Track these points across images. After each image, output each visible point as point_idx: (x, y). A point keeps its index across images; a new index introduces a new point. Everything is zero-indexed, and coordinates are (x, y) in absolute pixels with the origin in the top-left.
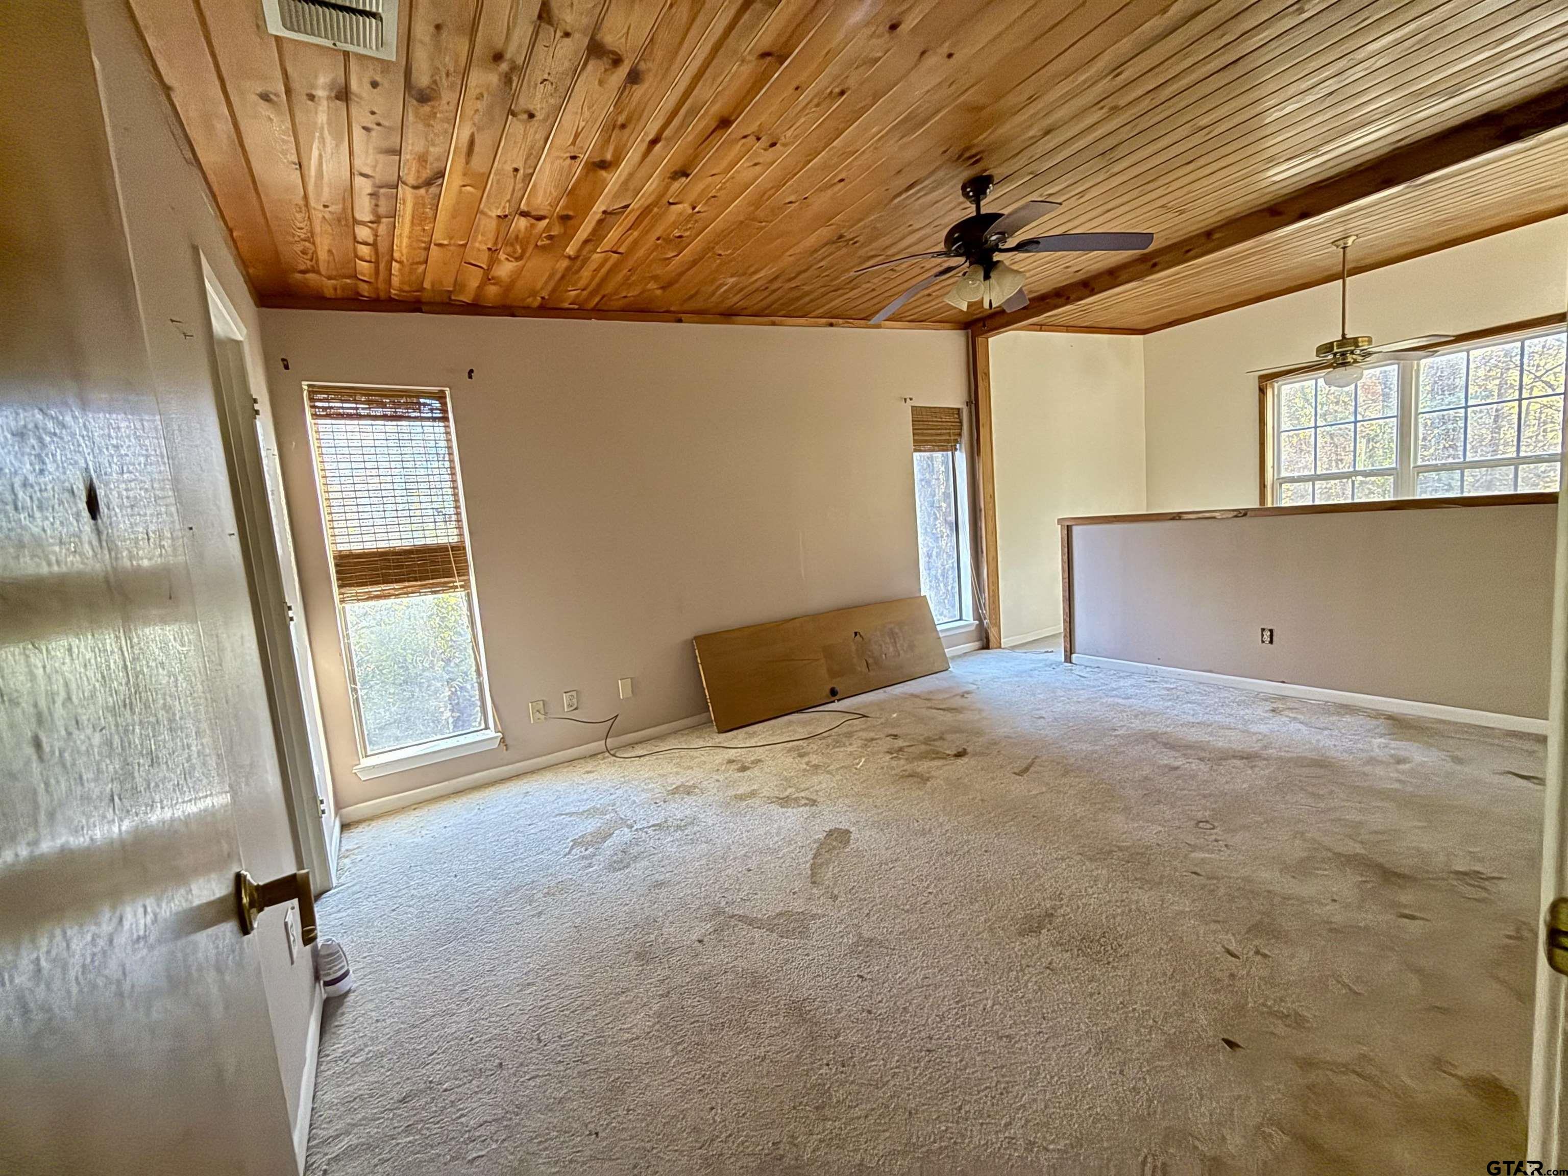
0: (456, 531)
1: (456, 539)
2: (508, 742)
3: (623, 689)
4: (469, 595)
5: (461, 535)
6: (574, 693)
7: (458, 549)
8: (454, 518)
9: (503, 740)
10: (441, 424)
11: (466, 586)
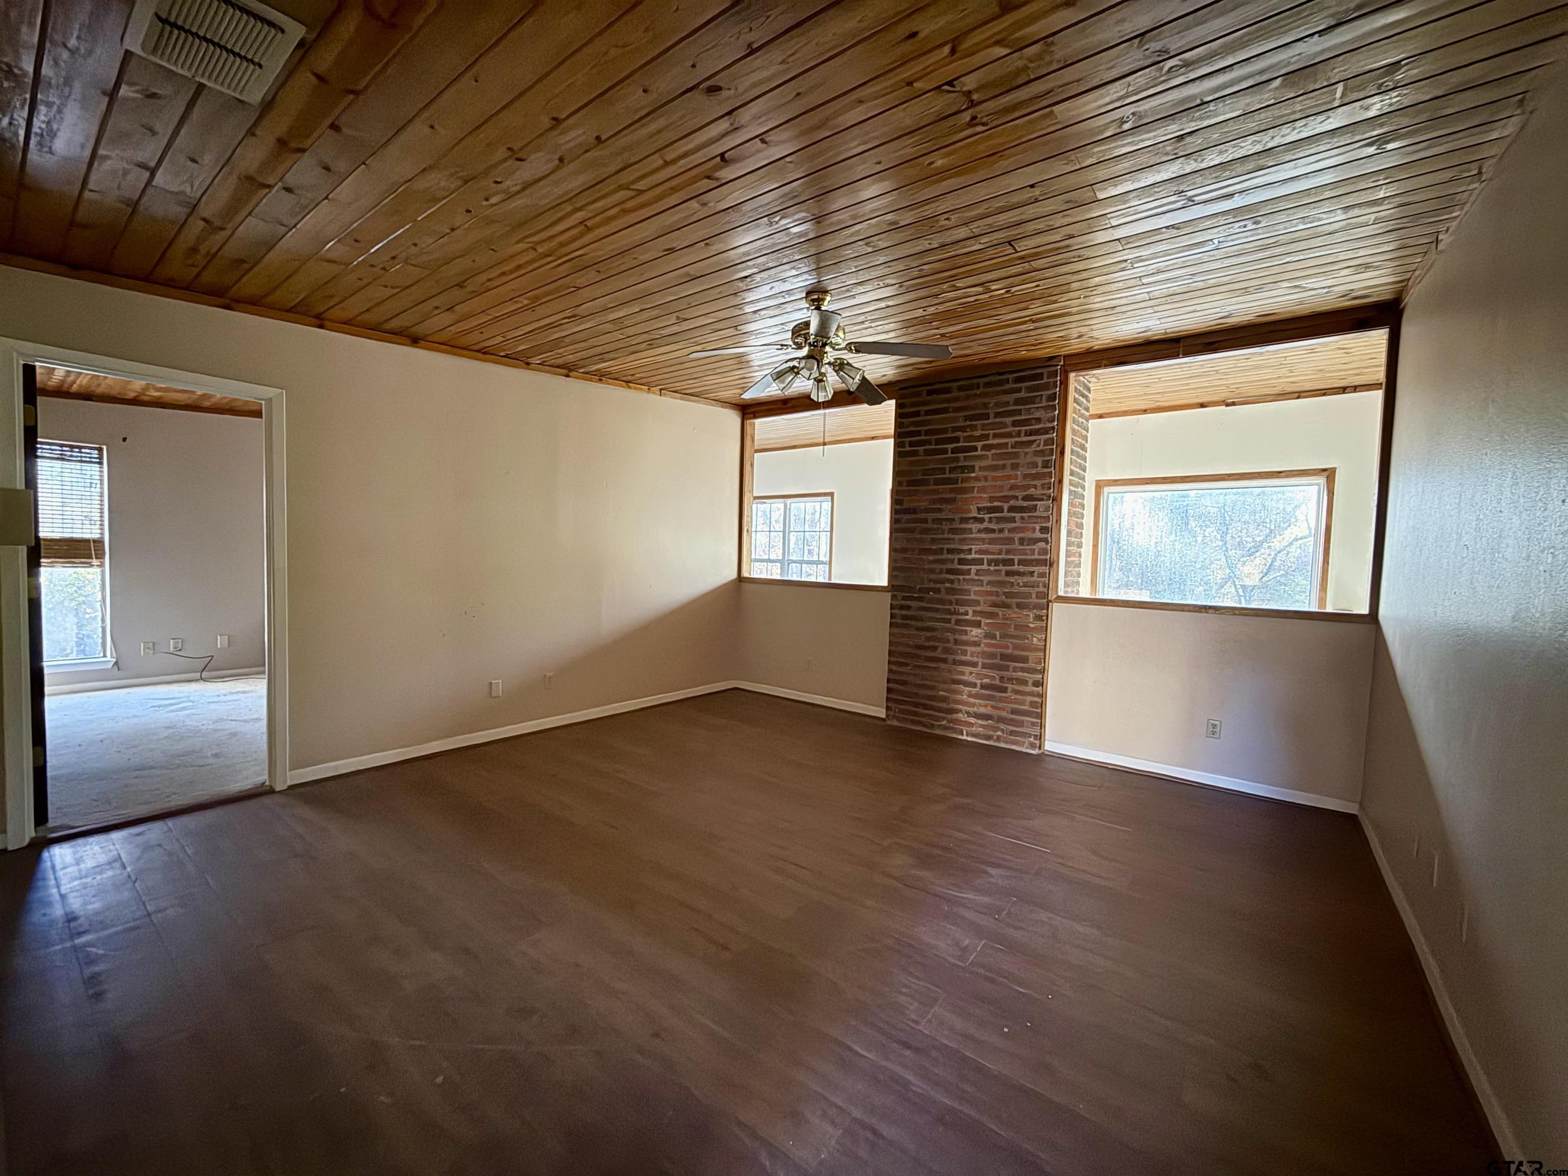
0: (99, 531)
1: (98, 536)
2: (120, 664)
3: (222, 642)
4: (103, 573)
5: (102, 534)
6: (180, 640)
7: (99, 542)
8: (99, 523)
9: (116, 663)
10: (98, 466)
11: (102, 565)
